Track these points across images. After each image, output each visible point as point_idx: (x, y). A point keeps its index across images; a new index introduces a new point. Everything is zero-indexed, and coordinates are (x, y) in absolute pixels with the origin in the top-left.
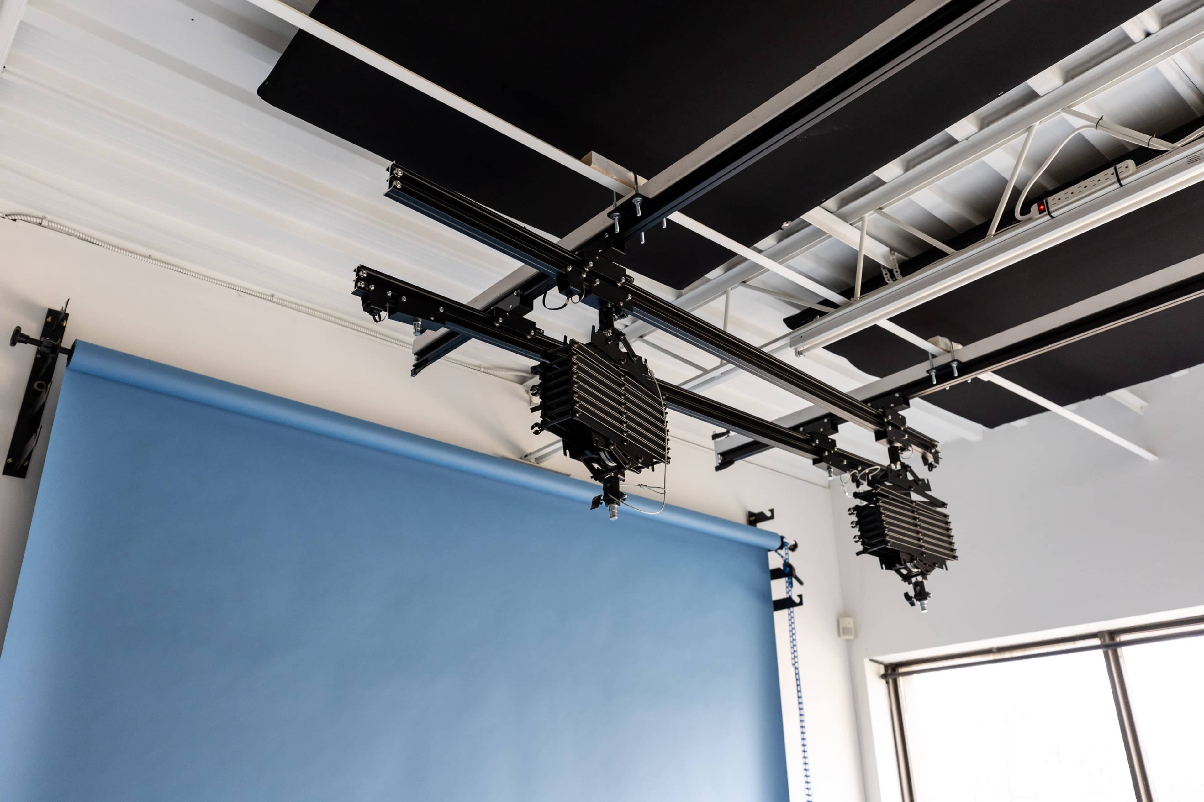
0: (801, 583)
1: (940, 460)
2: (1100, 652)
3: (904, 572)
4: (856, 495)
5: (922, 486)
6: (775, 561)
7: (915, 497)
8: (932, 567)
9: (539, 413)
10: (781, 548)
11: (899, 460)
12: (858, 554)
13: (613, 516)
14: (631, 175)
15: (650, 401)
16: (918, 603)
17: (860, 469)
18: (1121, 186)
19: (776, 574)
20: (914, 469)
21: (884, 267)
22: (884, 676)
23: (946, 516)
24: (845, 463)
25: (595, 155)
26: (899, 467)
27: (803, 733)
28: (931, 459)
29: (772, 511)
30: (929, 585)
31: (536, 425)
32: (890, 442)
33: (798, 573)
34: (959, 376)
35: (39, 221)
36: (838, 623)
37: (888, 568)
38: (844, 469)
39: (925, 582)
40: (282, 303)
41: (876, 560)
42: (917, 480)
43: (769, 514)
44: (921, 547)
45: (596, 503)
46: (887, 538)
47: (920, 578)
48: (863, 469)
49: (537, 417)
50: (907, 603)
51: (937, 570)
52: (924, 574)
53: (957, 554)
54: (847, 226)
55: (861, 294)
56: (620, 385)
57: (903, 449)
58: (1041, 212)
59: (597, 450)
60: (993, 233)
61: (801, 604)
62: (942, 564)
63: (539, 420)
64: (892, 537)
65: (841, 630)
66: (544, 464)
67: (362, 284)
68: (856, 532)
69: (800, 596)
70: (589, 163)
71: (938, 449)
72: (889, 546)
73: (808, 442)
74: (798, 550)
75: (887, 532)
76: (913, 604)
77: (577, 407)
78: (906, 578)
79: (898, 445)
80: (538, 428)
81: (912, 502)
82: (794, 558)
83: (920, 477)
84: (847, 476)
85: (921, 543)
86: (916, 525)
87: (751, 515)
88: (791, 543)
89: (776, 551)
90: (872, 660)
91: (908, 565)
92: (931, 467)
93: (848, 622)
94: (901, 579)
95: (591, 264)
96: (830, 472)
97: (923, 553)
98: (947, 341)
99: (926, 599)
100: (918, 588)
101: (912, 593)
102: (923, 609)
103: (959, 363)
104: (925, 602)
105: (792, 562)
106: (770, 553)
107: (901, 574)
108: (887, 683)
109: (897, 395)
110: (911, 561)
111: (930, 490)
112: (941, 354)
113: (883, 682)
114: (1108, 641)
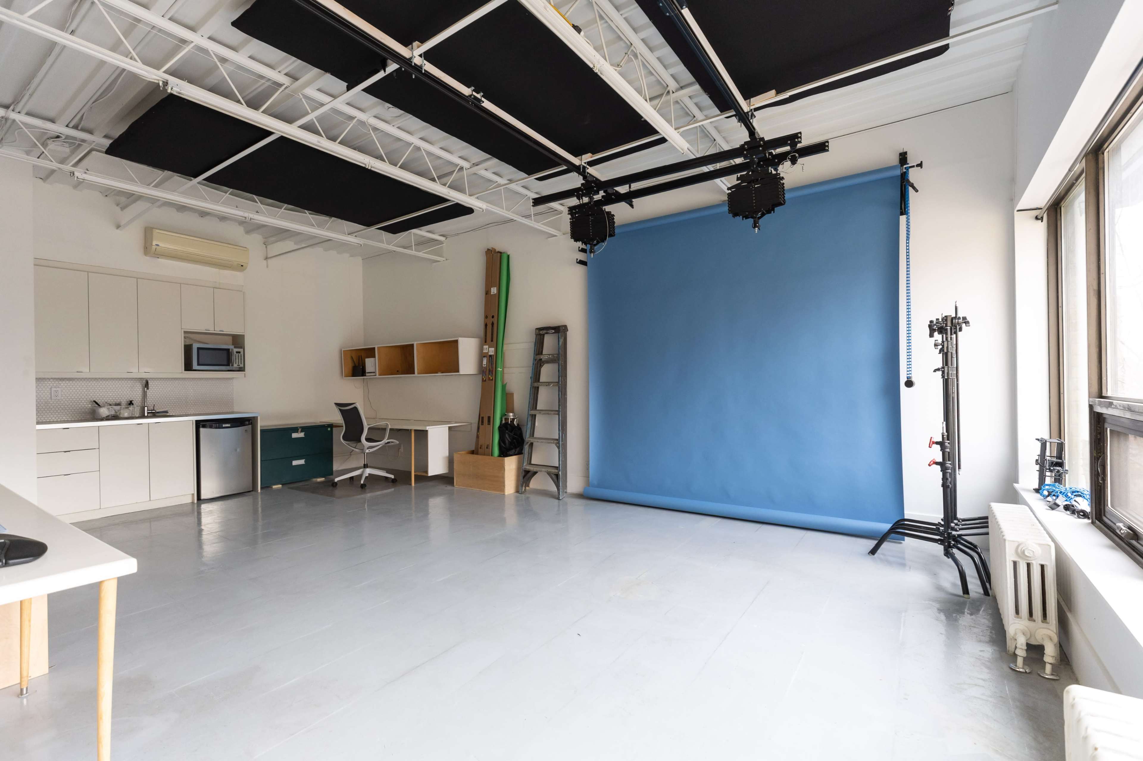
87: (900, 154)
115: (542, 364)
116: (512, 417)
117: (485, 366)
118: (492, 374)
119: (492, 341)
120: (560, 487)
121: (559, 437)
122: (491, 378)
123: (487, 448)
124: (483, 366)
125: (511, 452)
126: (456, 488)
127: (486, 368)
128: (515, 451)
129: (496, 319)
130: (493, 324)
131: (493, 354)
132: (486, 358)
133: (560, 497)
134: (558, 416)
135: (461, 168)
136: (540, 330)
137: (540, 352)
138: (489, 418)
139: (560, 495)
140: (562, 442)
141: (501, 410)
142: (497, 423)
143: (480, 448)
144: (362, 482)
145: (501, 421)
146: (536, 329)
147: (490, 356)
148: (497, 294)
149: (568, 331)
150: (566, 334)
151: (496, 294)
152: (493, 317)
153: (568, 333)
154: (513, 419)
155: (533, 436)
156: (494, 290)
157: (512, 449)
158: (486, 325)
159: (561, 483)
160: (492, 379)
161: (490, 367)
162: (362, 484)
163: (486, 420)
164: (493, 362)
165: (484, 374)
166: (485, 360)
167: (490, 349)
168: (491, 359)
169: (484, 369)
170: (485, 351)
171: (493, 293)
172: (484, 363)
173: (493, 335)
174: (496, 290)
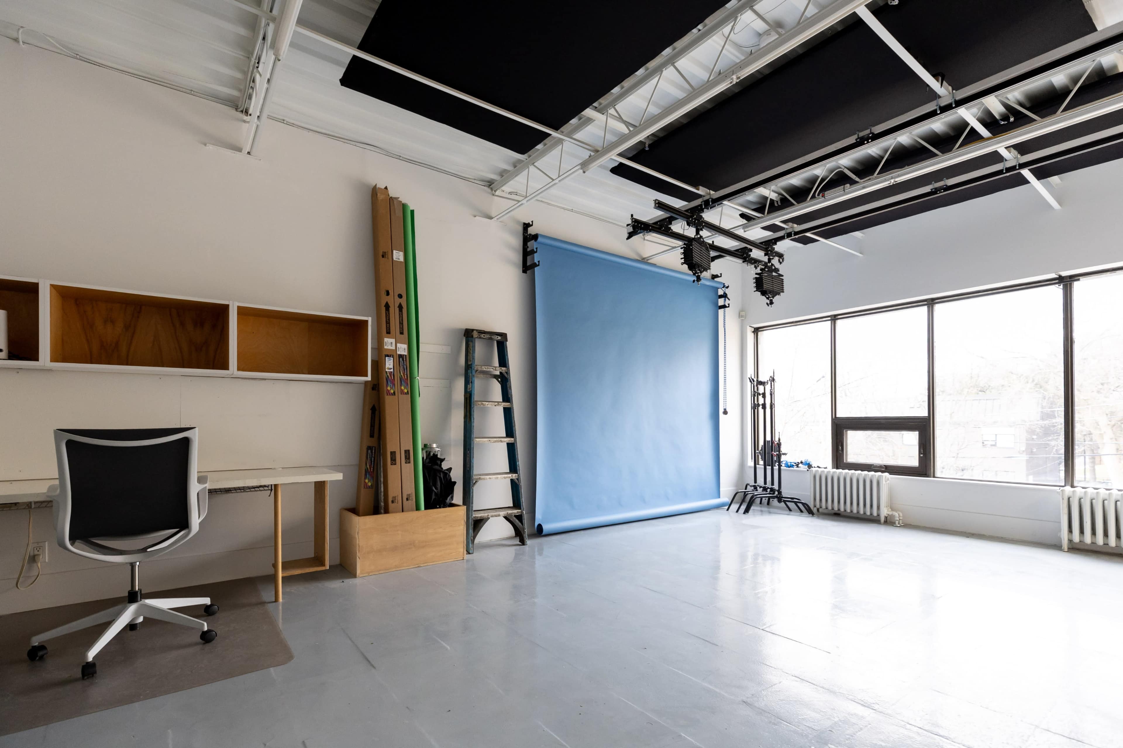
0: (729, 300)
1: (784, 261)
2: (830, 322)
3: (767, 296)
4: (756, 274)
5: (777, 270)
6: (721, 292)
7: (774, 274)
8: (776, 295)
9: (683, 259)
10: (723, 287)
11: (771, 262)
12: (755, 291)
13: (699, 285)
14: (708, 190)
15: (707, 254)
16: (770, 306)
17: (757, 263)
18: (845, 192)
19: (721, 297)
20: (775, 265)
21: (775, 201)
22: (753, 332)
23: (783, 279)
24: (753, 262)
25: (700, 187)
26: (770, 264)
27: (725, 348)
28: (781, 260)
29: (721, 274)
30: (774, 301)
31: (682, 263)
32: (769, 257)
33: (728, 296)
34: (794, 236)
35: (516, 194)
36: (739, 314)
37: (763, 295)
38: (752, 264)
39: (773, 299)
40: (576, 212)
41: (759, 293)
42: (775, 268)
43: (720, 275)
44: (773, 289)
45: (694, 281)
46: (764, 287)
47: (772, 298)
48: (758, 264)
49: (683, 261)
50: (767, 306)
51: (777, 296)
52: (773, 297)
53: (784, 291)
54: (766, 190)
55: (767, 214)
56: (701, 251)
57: (773, 259)
58: (822, 196)
59: (695, 269)
60: (809, 200)
61: (729, 307)
62: (779, 294)
63: (683, 262)
64: (765, 287)
65: (740, 316)
66: (649, 261)
67: (633, 223)
68: (755, 285)
69: (729, 304)
70: (698, 189)
71: (784, 257)
72: (764, 289)
73: (742, 255)
74: (729, 288)
75: (764, 285)
76: (768, 306)
77: (694, 259)
78: (768, 298)
79: (771, 257)
80: (682, 264)
81: (773, 275)
82: (727, 291)
83: (777, 267)
84: (753, 266)
85: (774, 288)
86: (773, 283)
87: (713, 275)
88: (727, 285)
89: (721, 289)
90: (750, 326)
91: (769, 294)
92: (781, 263)
93: (743, 313)
94: (766, 298)
95: (695, 216)
96: (748, 265)
97: (774, 291)
98: (792, 224)
99: (772, 304)
100: (771, 301)
101: (769, 303)
102: (771, 307)
103: (795, 232)
104: (772, 305)
105: (726, 292)
106: (719, 289)
107: (766, 297)
108: (754, 334)
109: (773, 241)
110: (770, 293)
111: (779, 271)
112: (789, 228)
113: (753, 334)
114: (833, 318)
116: (436, 449)
117: (392, 370)
118: (407, 384)
119: (401, 333)
120: (525, 530)
122: (405, 391)
123: (407, 499)
124: (387, 370)
126: (360, 579)
127: (392, 374)
129: (405, 302)
130: (400, 307)
131: (405, 353)
133: (526, 542)
138: (407, 452)
141: (421, 439)
143: (393, 502)
144: (91, 654)
146: (465, 329)
147: (401, 356)
148: (404, 264)
150: (504, 344)
151: (402, 262)
152: (400, 296)
153: (507, 345)
154: (438, 452)
156: (399, 256)
158: (387, 307)
160: (407, 392)
161: (402, 374)
162: (88, 663)
163: (400, 457)
164: (405, 366)
165: (389, 383)
166: (390, 361)
167: (399, 345)
168: (403, 362)
169: (388, 375)
170: (389, 347)
171: (396, 258)
172: (387, 366)
173: (401, 323)
174: (401, 256)
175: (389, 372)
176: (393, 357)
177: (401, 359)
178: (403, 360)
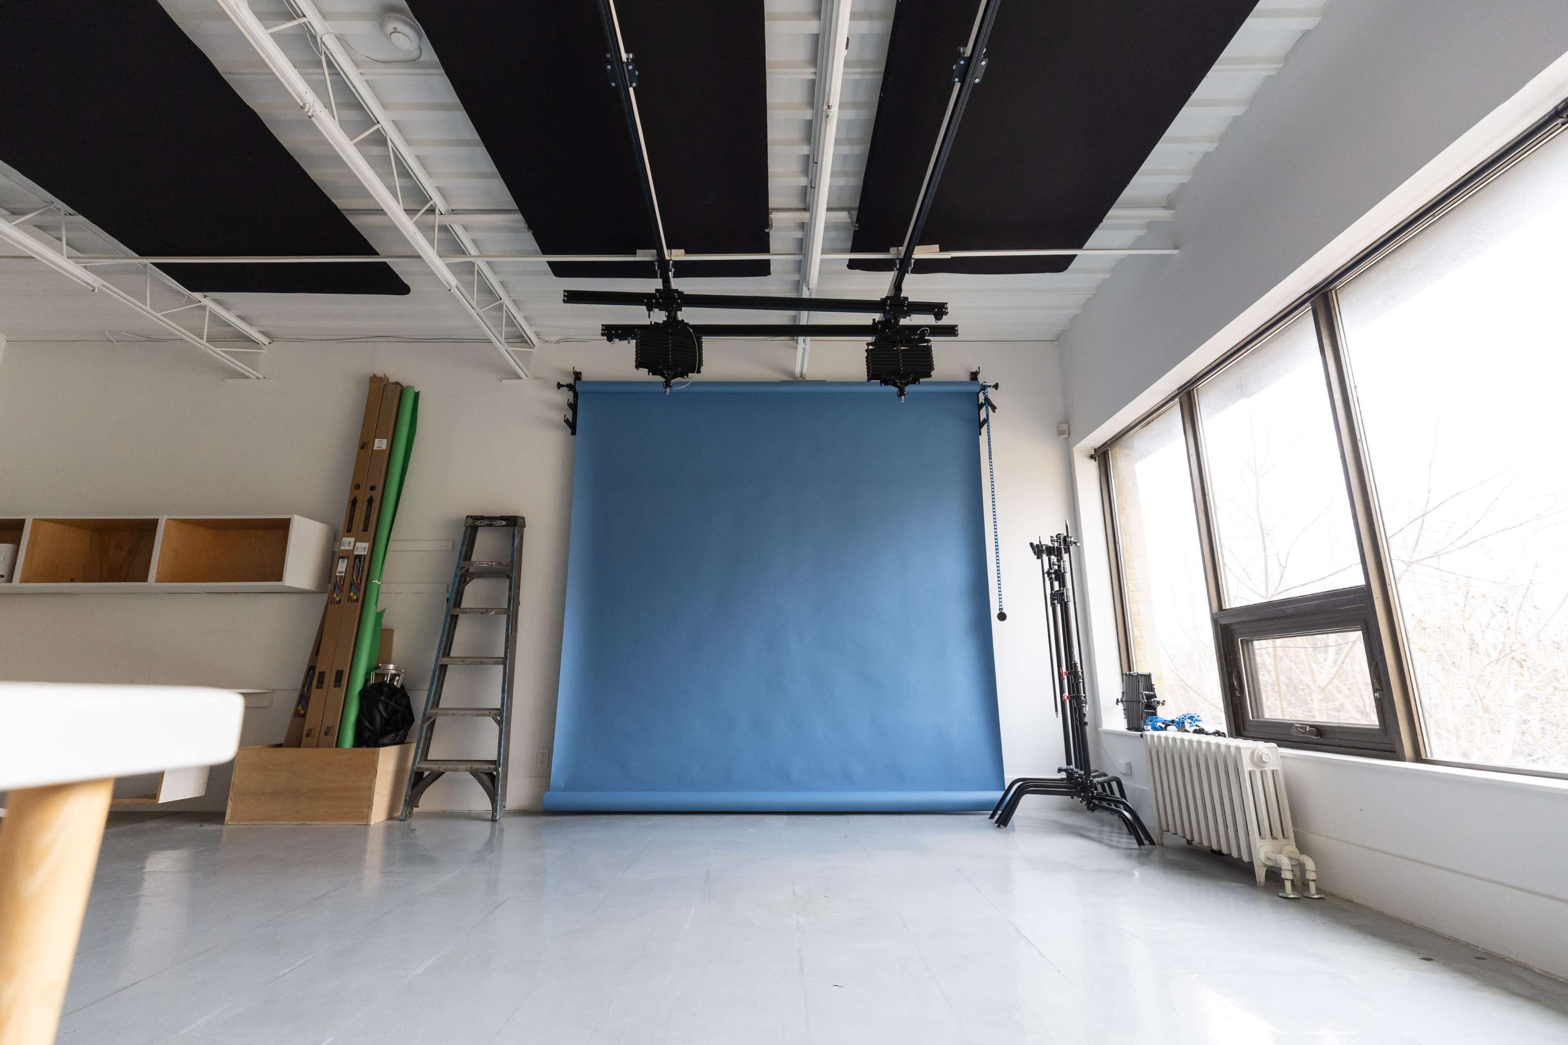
115: (468, 579)
116: (393, 672)
117: (343, 574)
118: (359, 590)
119: (365, 529)
120: (497, 797)
121: (503, 705)
122: (355, 598)
123: (326, 734)
124: (337, 574)
125: (386, 740)
126: (228, 827)
127: (343, 579)
128: (396, 736)
129: (379, 494)
130: (370, 501)
131: (365, 553)
132: (346, 560)
133: (496, 816)
134: (502, 666)
135: (432, 211)
136: (475, 519)
137: (468, 558)
138: (339, 674)
139: (496, 812)
140: (506, 713)
141: (370, 660)
142: (358, 684)
143: (307, 735)
145: (367, 680)
146: (468, 517)
147: (358, 557)
148: (387, 452)
149: (525, 527)
150: (523, 530)
151: (386, 450)
152: (373, 488)
153: (525, 530)
154: (393, 676)
155: (437, 706)
156: (381, 444)
157: (389, 733)
158: (354, 502)
159: (500, 788)
160: (357, 599)
161: (355, 578)
163: (330, 679)
164: (361, 568)
165: (336, 589)
166: (343, 564)
167: (358, 544)
168: (359, 563)
169: (338, 579)
170: (347, 548)
171: (377, 447)
172: (339, 569)
173: (367, 519)
174: (384, 444)
175: (339, 576)
176: (348, 559)
177: (357, 561)
178: (360, 561)
